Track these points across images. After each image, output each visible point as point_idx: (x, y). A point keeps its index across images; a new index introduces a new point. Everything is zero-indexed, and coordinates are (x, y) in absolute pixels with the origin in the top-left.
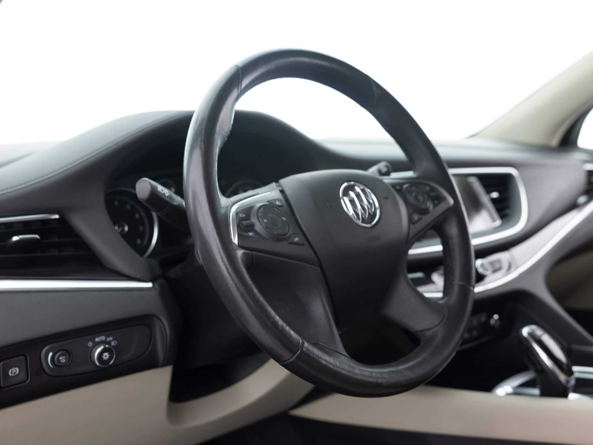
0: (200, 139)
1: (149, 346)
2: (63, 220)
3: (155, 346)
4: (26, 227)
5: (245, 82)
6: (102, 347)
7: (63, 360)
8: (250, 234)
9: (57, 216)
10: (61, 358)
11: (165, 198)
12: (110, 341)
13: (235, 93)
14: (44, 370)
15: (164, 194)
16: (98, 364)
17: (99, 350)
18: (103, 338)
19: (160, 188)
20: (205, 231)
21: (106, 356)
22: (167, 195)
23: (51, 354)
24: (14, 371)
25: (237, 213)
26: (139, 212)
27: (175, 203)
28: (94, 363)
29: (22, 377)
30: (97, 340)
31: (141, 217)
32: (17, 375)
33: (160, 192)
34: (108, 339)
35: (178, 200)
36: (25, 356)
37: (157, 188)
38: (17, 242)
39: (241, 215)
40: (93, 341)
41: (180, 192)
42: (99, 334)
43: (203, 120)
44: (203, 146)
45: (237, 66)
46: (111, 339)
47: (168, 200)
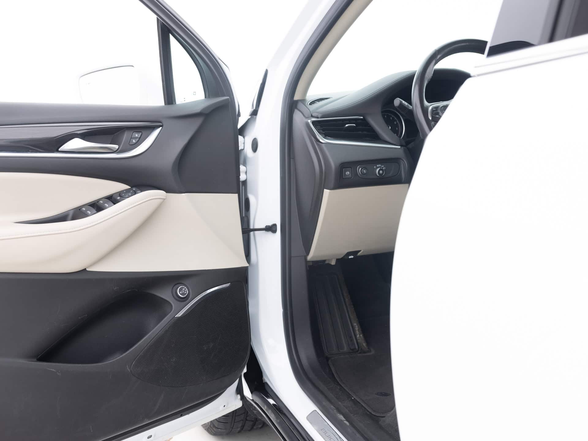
0: (418, 80)
1: (399, 172)
2: (364, 120)
3: (401, 172)
4: (350, 121)
5: (439, 57)
6: (380, 168)
7: (365, 171)
8: (437, 116)
9: (362, 118)
10: (364, 171)
11: (405, 106)
12: (383, 167)
13: (434, 62)
14: (358, 175)
15: (405, 104)
16: (378, 175)
17: (378, 170)
18: (380, 165)
19: (403, 102)
20: (420, 119)
21: (381, 172)
22: (406, 105)
23: (360, 169)
24: (347, 173)
25: (432, 109)
26: (396, 121)
27: (409, 108)
28: (376, 175)
29: (350, 176)
30: (378, 166)
31: (397, 123)
32: (348, 175)
33: (403, 104)
34: (382, 166)
35: (411, 107)
36: (351, 168)
37: (402, 102)
38: (347, 126)
39: (434, 109)
40: (376, 166)
41: (410, 103)
42: (379, 164)
43: (420, 72)
44: (419, 83)
45: (436, 50)
46: (383, 166)
47: (407, 107)
